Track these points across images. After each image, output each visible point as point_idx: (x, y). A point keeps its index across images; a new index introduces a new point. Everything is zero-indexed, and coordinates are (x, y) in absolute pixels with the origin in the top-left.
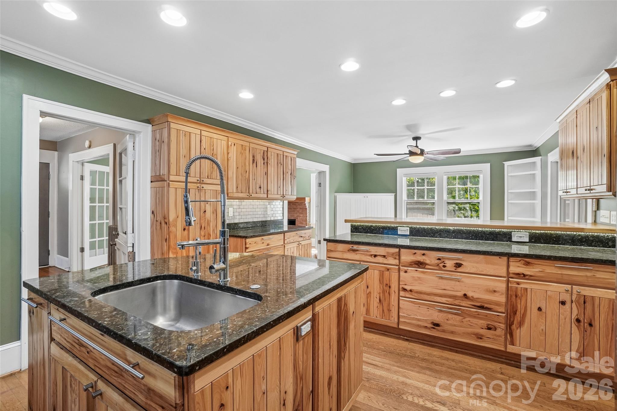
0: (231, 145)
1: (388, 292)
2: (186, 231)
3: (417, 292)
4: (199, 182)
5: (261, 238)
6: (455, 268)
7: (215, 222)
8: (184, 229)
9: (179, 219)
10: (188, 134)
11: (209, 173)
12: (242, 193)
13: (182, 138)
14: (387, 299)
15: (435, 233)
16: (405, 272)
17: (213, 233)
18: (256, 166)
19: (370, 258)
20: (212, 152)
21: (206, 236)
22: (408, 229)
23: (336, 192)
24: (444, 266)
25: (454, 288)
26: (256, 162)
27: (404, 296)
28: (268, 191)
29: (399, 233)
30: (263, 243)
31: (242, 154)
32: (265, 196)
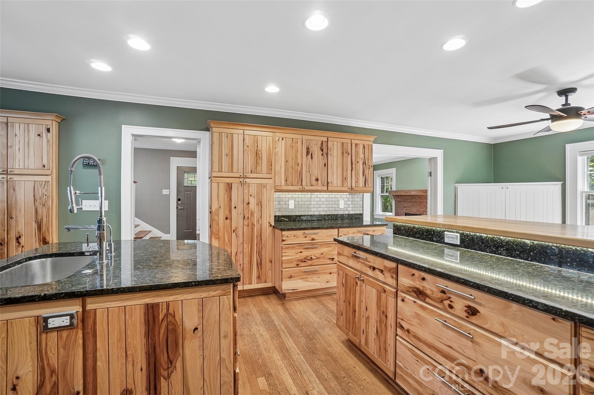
0: (278, 140)
1: (384, 323)
2: (228, 220)
3: (415, 337)
4: (242, 176)
5: (302, 231)
6: (466, 314)
7: (260, 213)
8: (227, 218)
9: (222, 210)
10: (230, 136)
11: (253, 168)
12: (292, 185)
13: (224, 139)
14: (384, 332)
15: (498, 246)
16: (402, 300)
17: (258, 224)
18: (312, 158)
19: (368, 269)
20: (256, 149)
21: (249, 226)
22: (457, 236)
23: (457, 182)
24: (451, 307)
25: (465, 350)
26: (312, 154)
27: (401, 336)
28: (328, 183)
29: (446, 240)
30: (306, 237)
31: (293, 147)
32: (325, 188)
